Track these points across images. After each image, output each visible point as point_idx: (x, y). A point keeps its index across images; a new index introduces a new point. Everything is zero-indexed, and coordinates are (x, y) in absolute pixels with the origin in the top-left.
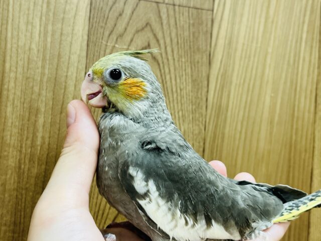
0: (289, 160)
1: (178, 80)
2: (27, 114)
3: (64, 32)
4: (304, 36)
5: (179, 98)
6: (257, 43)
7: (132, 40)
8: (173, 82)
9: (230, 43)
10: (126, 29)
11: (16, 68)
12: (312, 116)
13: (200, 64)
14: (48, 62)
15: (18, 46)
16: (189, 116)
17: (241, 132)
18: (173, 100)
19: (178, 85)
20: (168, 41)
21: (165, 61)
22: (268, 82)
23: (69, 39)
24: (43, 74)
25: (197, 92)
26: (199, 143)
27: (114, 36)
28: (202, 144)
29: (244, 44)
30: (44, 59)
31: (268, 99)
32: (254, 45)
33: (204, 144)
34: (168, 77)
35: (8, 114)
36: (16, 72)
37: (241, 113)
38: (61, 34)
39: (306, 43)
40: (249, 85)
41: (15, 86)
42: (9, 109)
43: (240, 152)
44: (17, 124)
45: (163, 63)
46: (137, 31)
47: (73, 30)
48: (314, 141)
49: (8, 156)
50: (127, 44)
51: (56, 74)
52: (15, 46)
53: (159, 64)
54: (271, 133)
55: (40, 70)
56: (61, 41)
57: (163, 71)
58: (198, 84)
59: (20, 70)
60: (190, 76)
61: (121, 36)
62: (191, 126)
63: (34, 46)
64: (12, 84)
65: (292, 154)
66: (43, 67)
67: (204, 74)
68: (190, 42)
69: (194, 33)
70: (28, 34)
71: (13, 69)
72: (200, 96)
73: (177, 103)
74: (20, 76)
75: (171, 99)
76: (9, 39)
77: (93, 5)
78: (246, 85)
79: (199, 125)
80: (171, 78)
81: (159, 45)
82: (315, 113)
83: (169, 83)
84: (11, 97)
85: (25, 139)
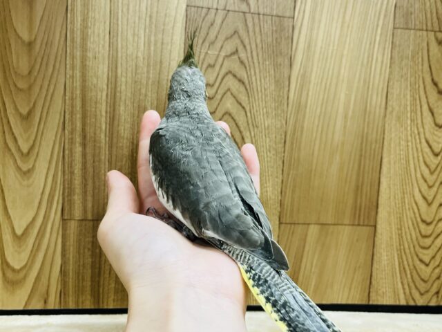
0: (361, 150)
1: (263, 81)
2: (137, 112)
3: (165, 41)
4: (378, 38)
5: (263, 97)
6: (333, 46)
7: (222, 47)
8: (259, 83)
9: (309, 47)
10: (217, 37)
11: (127, 74)
12: (383, 110)
13: (282, 67)
14: (152, 68)
15: (127, 55)
16: (272, 113)
17: (318, 126)
18: (258, 99)
19: (263, 85)
20: (254, 46)
21: (251, 64)
22: (343, 81)
23: (169, 47)
24: (148, 78)
25: (280, 91)
26: (281, 135)
27: (207, 44)
28: (283, 137)
29: (321, 48)
30: (149, 65)
31: (343, 96)
32: (331, 48)
33: (285, 136)
34: (254, 78)
35: (122, 112)
36: (126, 77)
37: (319, 110)
38: (162, 43)
39: (379, 44)
40: (326, 84)
41: (126, 88)
42: (122, 108)
43: (318, 142)
44: (129, 120)
45: (249, 66)
46: (227, 39)
47: (172, 39)
48: (384, 133)
49: (123, 146)
50: (218, 50)
51: (159, 78)
52: (125, 55)
53: (246, 68)
54: (345, 127)
55: (146, 75)
56: (162, 49)
57: (249, 73)
58: (280, 85)
59: (129, 75)
60: (273, 77)
61: (212, 43)
62: (274, 120)
63: (140, 55)
64: (123, 87)
65: (364, 145)
66: (148, 72)
67: (286, 75)
68: (273, 46)
69: (276, 39)
70: (135, 45)
71: (124, 74)
72: (281, 94)
73: (262, 101)
74: (130, 81)
75: (256, 98)
76: (119, 50)
77: (189, 17)
78: (323, 84)
79: (281, 121)
80: (256, 80)
81: (246, 50)
82: (386, 108)
83: (254, 84)
84: (123, 98)
85: (135, 132)
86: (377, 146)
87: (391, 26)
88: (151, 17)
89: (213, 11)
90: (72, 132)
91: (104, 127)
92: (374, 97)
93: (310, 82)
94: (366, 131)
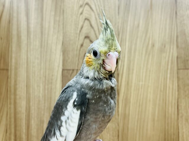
86: (175, 136)
87: (176, 68)
88: (45, 77)
89: (75, 71)
90: (10, 134)
91: (24, 131)
92: (170, 108)
93: (130, 102)
94: (167, 128)
